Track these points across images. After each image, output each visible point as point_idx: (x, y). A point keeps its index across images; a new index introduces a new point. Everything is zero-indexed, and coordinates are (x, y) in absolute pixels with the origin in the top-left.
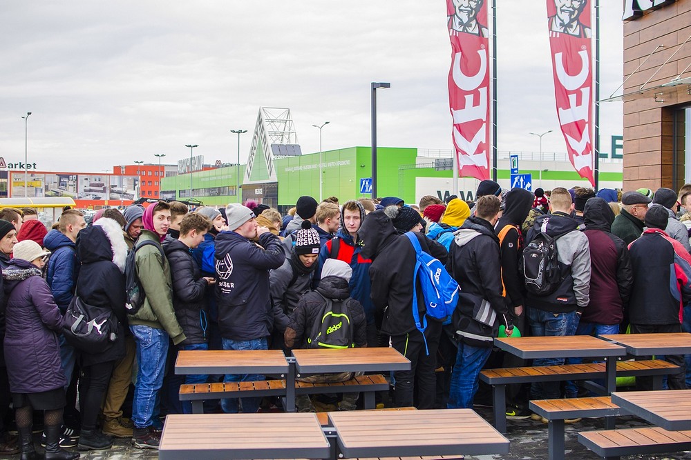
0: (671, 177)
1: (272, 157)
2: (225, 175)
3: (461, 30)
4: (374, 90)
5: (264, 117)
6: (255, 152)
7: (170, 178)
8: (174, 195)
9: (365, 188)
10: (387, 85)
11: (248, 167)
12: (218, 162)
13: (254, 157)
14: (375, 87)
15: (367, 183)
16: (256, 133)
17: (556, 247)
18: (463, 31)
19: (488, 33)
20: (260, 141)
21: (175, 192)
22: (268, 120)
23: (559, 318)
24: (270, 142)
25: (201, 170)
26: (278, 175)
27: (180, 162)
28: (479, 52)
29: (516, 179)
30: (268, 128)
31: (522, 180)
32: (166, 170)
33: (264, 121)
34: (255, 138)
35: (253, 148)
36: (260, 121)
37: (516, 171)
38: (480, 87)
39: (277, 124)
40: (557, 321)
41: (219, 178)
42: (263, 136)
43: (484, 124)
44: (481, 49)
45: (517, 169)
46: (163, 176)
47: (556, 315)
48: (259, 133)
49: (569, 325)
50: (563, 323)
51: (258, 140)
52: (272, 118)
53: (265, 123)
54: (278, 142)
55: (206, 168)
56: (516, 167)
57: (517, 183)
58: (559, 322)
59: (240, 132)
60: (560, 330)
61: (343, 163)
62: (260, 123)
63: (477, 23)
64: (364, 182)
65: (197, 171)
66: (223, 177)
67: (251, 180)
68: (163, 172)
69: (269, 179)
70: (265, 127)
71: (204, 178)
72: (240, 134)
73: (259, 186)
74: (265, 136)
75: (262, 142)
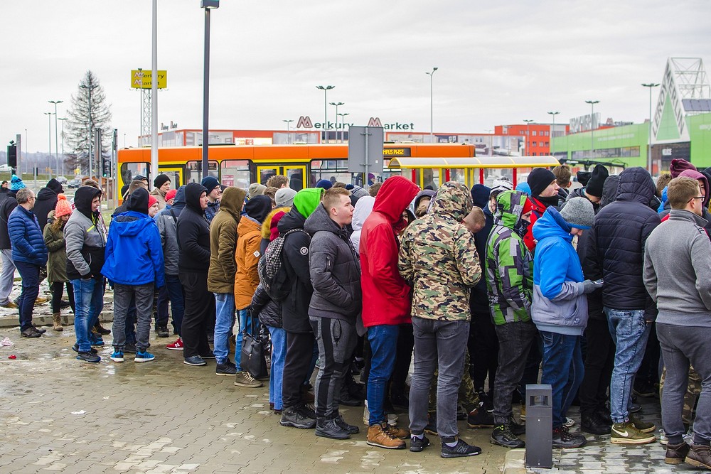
1: (684, 113)
2: (626, 134)
5: (672, 68)
6: (662, 107)
8: (565, 156)
11: (654, 125)
12: (609, 120)
13: (661, 114)
16: (664, 86)
20: (668, 96)
21: (566, 153)
22: (677, 72)
24: (680, 97)
25: (595, 130)
26: (690, 133)
27: (572, 120)
30: (677, 80)
32: (553, 129)
33: (673, 73)
34: (662, 92)
35: (661, 104)
36: (668, 74)
39: (688, 76)
41: (619, 137)
42: (672, 90)
46: (549, 136)
48: (667, 86)
51: (666, 94)
52: (682, 69)
53: (674, 75)
54: (689, 97)
59: (651, 86)
62: (669, 75)
65: (592, 130)
66: (624, 137)
67: (657, 140)
68: (549, 131)
69: (679, 138)
70: (675, 79)
71: (601, 137)
72: (652, 87)
73: (667, 146)
74: (674, 90)
75: (671, 96)
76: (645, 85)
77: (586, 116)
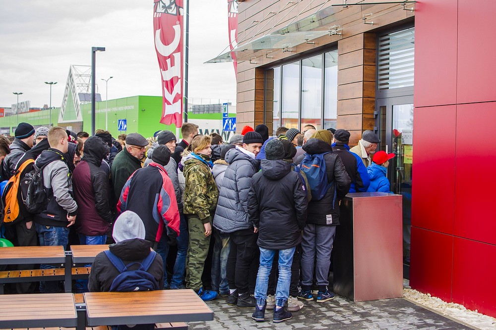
0: (262, 121)
1: (79, 102)
2: (45, 116)
3: (163, 11)
4: (94, 52)
5: (73, 72)
6: (67, 98)
7: (8, 117)
8: (8, 130)
9: (121, 127)
10: (103, 49)
11: (62, 109)
12: (46, 106)
13: (66, 103)
14: (94, 50)
15: (123, 123)
16: (68, 84)
17: (42, 175)
18: (165, 12)
19: (183, 12)
20: (70, 90)
21: (9, 128)
22: (77, 75)
23: (50, 230)
24: (78, 91)
25: (28, 112)
26: (83, 116)
27: (13, 105)
28: (174, 27)
29: (227, 121)
30: (76, 80)
31: (230, 122)
32: (5, 111)
33: (73, 76)
34: (67, 88)
35: (66, 96)
36: (71, 76)
37: (226, 115)
38: (175, 52)
39: (84, 78)
40: (49, 232)
41: (41, 118)
42: (73, 87)
43: (180, 80)
44: (176, 24)
45: (227, 114)
46: (3, 116)
47: (48, 227)
48: (70, 84)
49: (60, 235)
50: (55, 233)
51: (69, 89)
52: (80, 73)
53: (74, 77)
54: (85, 92)
55: (32, 110)
56: (226, 112)
57: (227, 124)
58: (51, 233)
59: (51, 83)
60: (53, 239)
61: (129, 108)
62: (71, 77)
63: (176, 5)
64: (120, 122)
65: (25, 113)
66: (44, 117)
67: (63, 120)
68: (3, 113)
69: (76, 119)
70: (74, 79)
71: (30, 117)
72: (52, 85)
73: (70, 124)
74: (74, 87)
75: (72, 91)
76: (47, 83)
77: (21, 103)
